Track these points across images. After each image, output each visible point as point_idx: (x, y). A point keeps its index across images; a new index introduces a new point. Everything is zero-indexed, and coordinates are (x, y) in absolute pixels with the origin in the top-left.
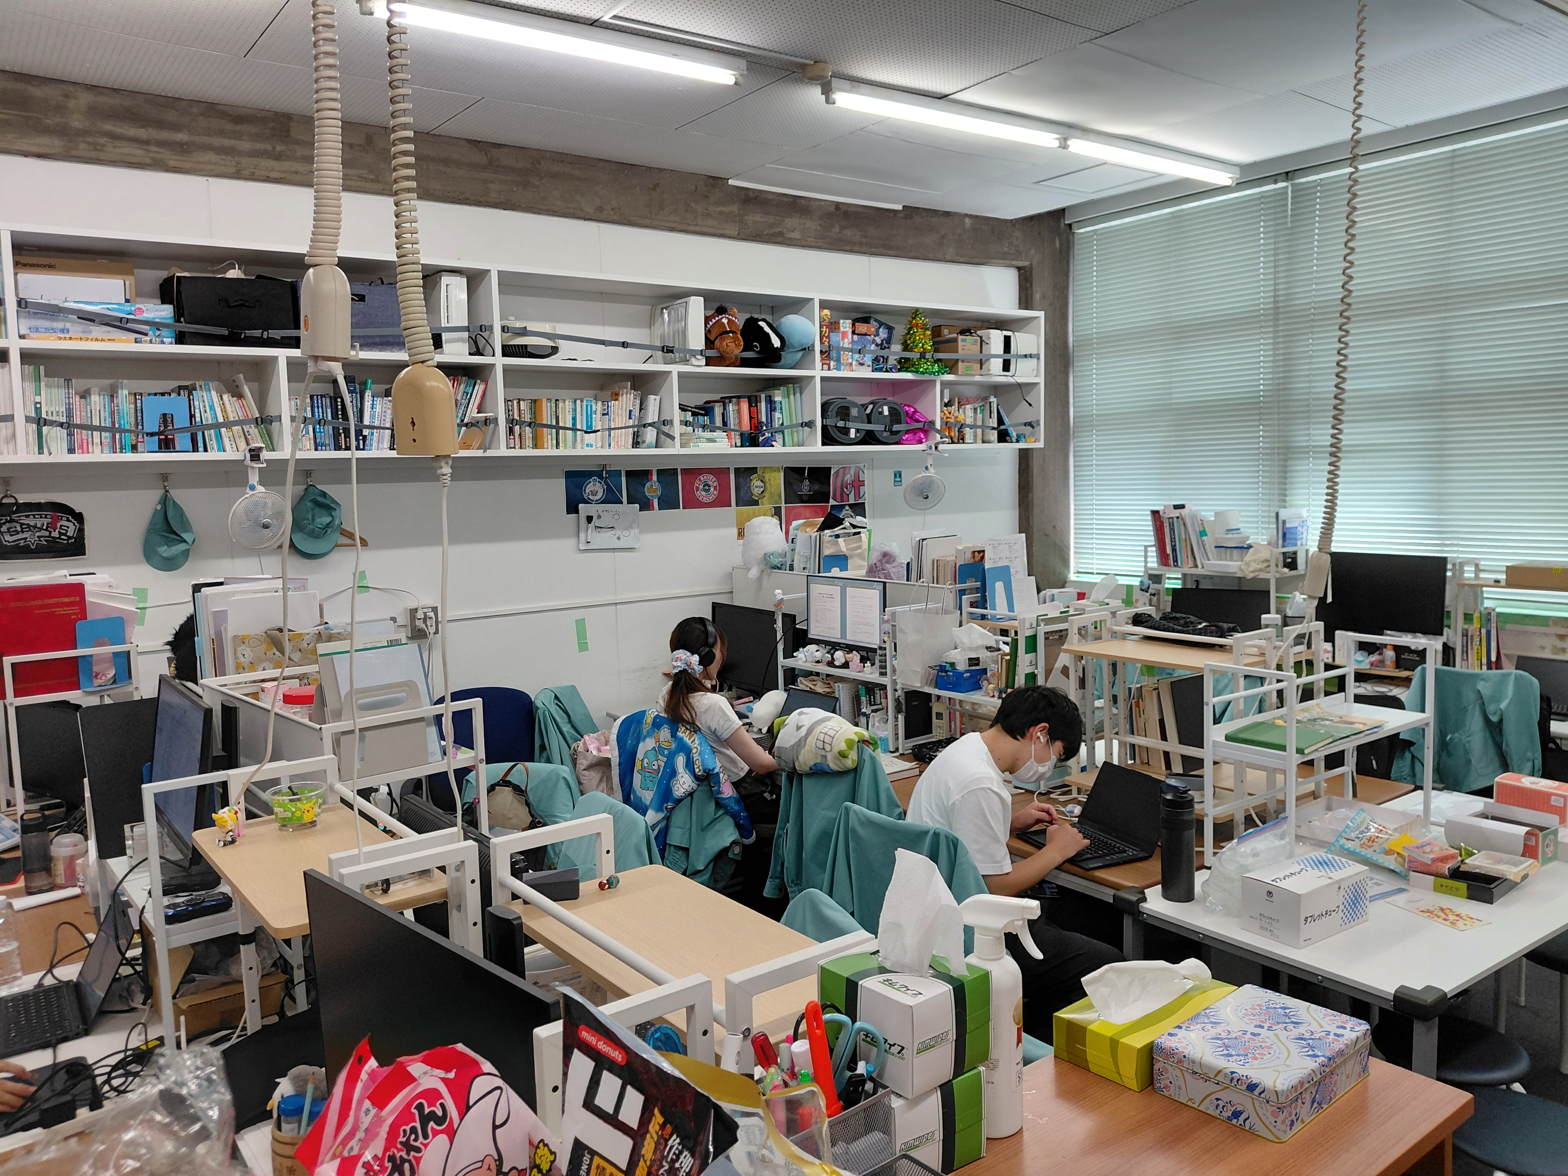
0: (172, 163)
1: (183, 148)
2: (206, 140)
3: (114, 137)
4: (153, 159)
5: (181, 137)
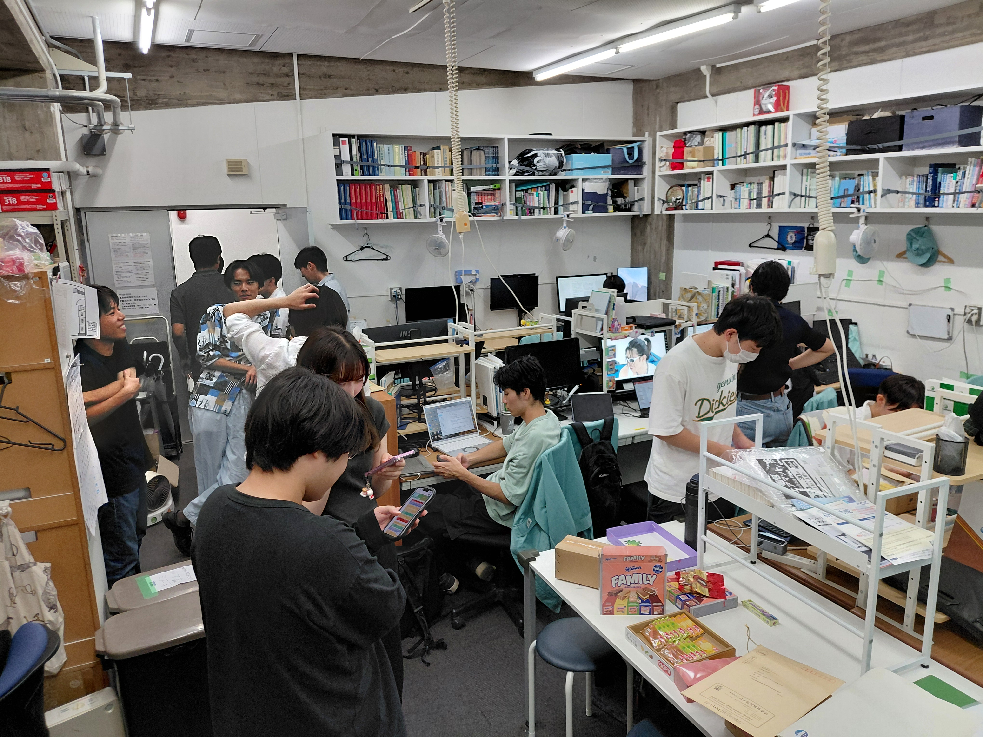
0: (879, 59)
1: (882, 50)
2: (893, 41)
3: (856, 53)
4: (871, 59)
5: (883, 44)
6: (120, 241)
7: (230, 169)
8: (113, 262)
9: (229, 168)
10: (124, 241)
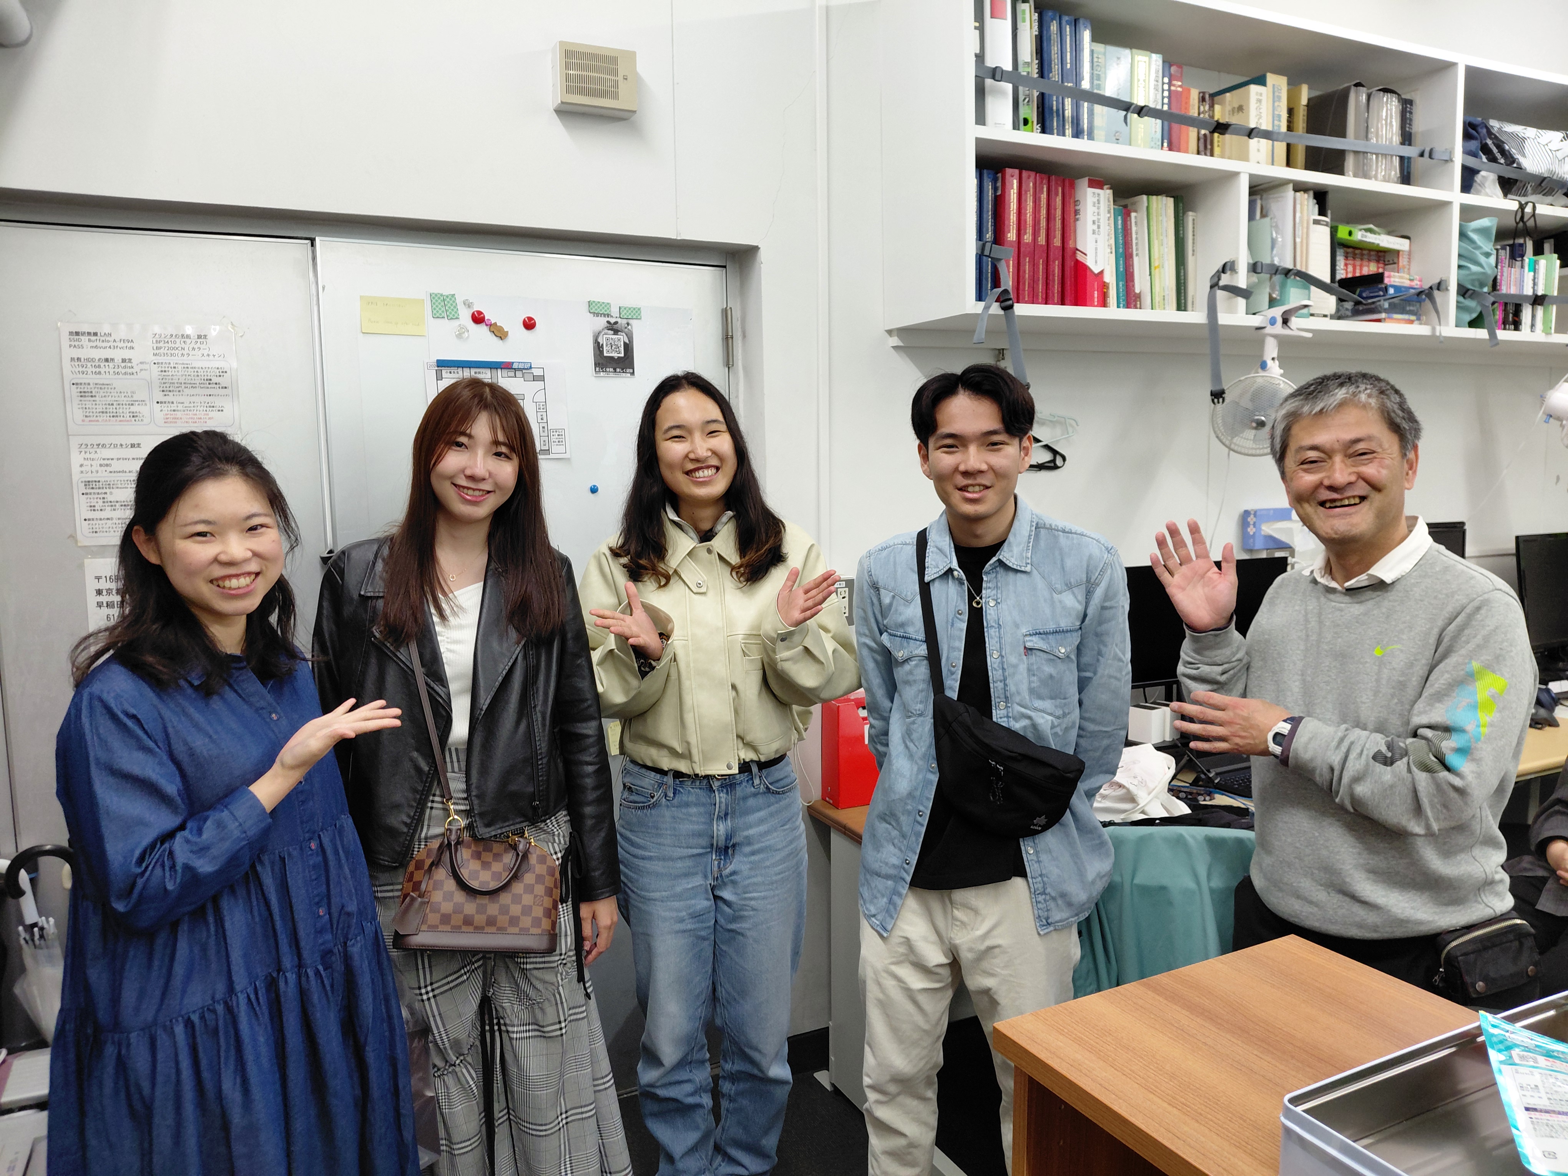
6: (109, 354)
7: (572, 85)
8: (74, 442)
9: (568, 78)
10: (127, 354)
